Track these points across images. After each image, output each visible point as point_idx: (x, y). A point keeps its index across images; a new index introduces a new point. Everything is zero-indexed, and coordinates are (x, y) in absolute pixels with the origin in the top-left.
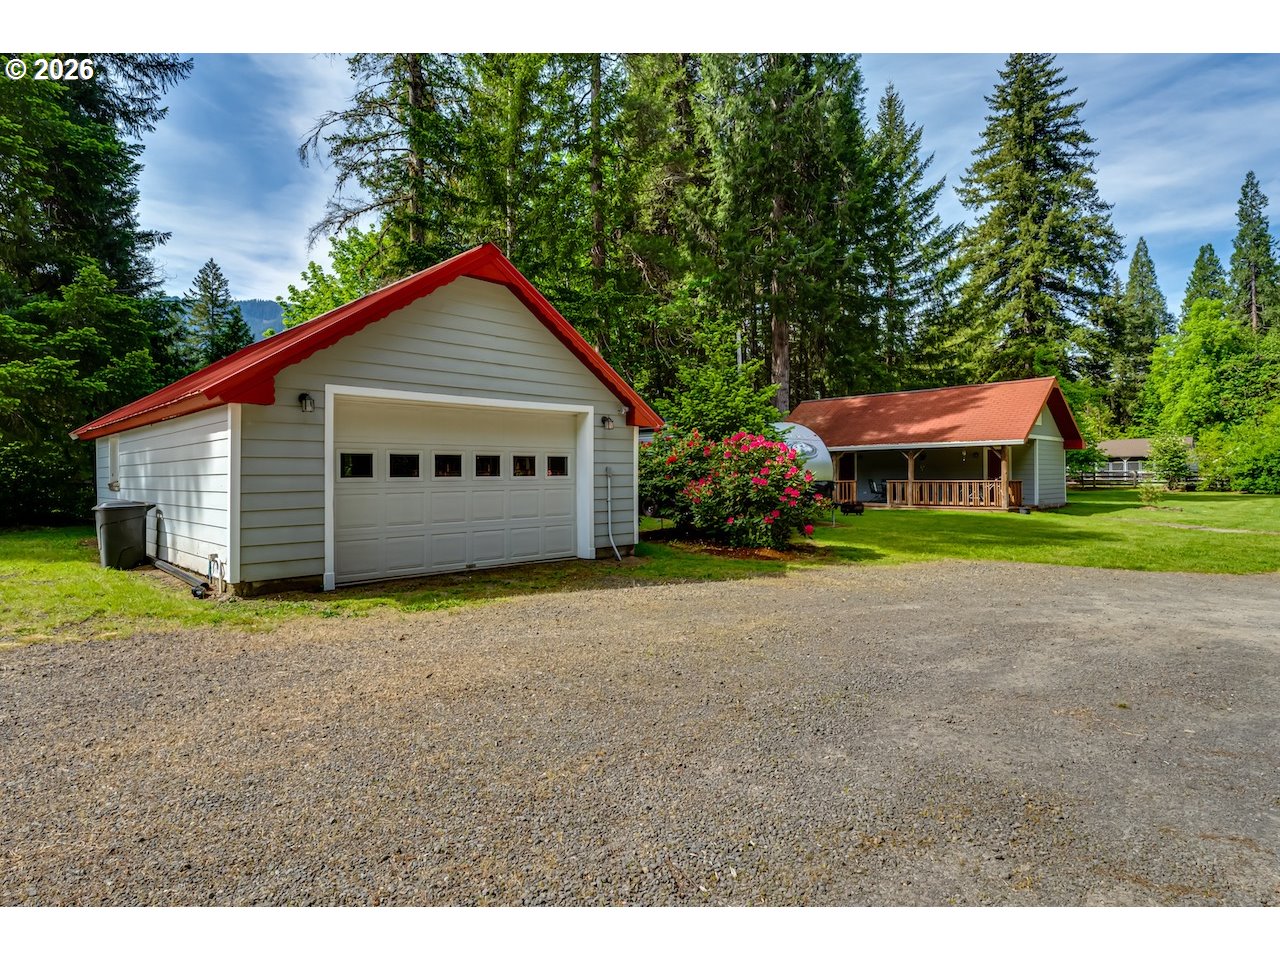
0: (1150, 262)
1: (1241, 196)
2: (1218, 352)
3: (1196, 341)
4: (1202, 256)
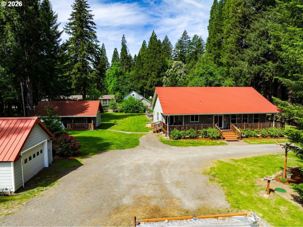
0: (105, 49)
1: (122, 40)
2: (118, 74)
3: (114, 72)
4: (115, 50)
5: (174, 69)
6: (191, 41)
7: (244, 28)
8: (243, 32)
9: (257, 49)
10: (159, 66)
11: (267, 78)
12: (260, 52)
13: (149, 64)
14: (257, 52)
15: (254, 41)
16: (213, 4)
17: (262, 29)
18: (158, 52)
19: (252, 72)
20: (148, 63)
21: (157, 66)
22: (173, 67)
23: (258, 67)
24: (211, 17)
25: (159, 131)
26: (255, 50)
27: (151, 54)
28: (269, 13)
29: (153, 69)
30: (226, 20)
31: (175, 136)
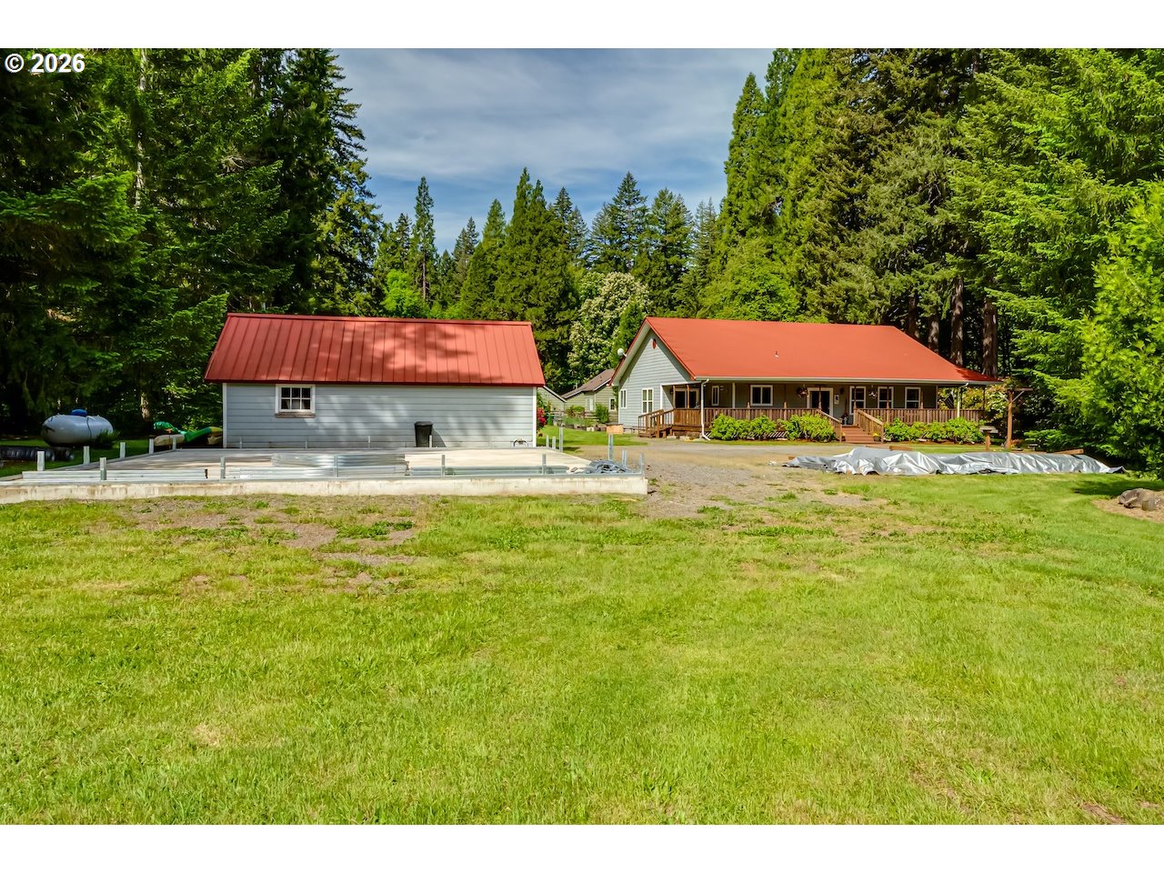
5: (607, 299)
6: (647, 210)
7: (854, 171)
8: (851, 183)
9: (898, 230)
10: (553, 290)
11: (926, 307)
12: (906, 236)
13: (515, 282)
14: (897, 238)
15: (889, 207)
16: (742, 94)
17: (912, 174)
18: (547, 241)
19: (887, 293)
20: (513, 276)
21: (547, 288)
22: (604, 290)
23: (903, 278)
24: (737, 134)
25: (664, 433)
26: (893, 232)
27: (524, 249)
28: (927, 130)
29: (533, 299)
30: (793, 146)
31: (724, 433)
